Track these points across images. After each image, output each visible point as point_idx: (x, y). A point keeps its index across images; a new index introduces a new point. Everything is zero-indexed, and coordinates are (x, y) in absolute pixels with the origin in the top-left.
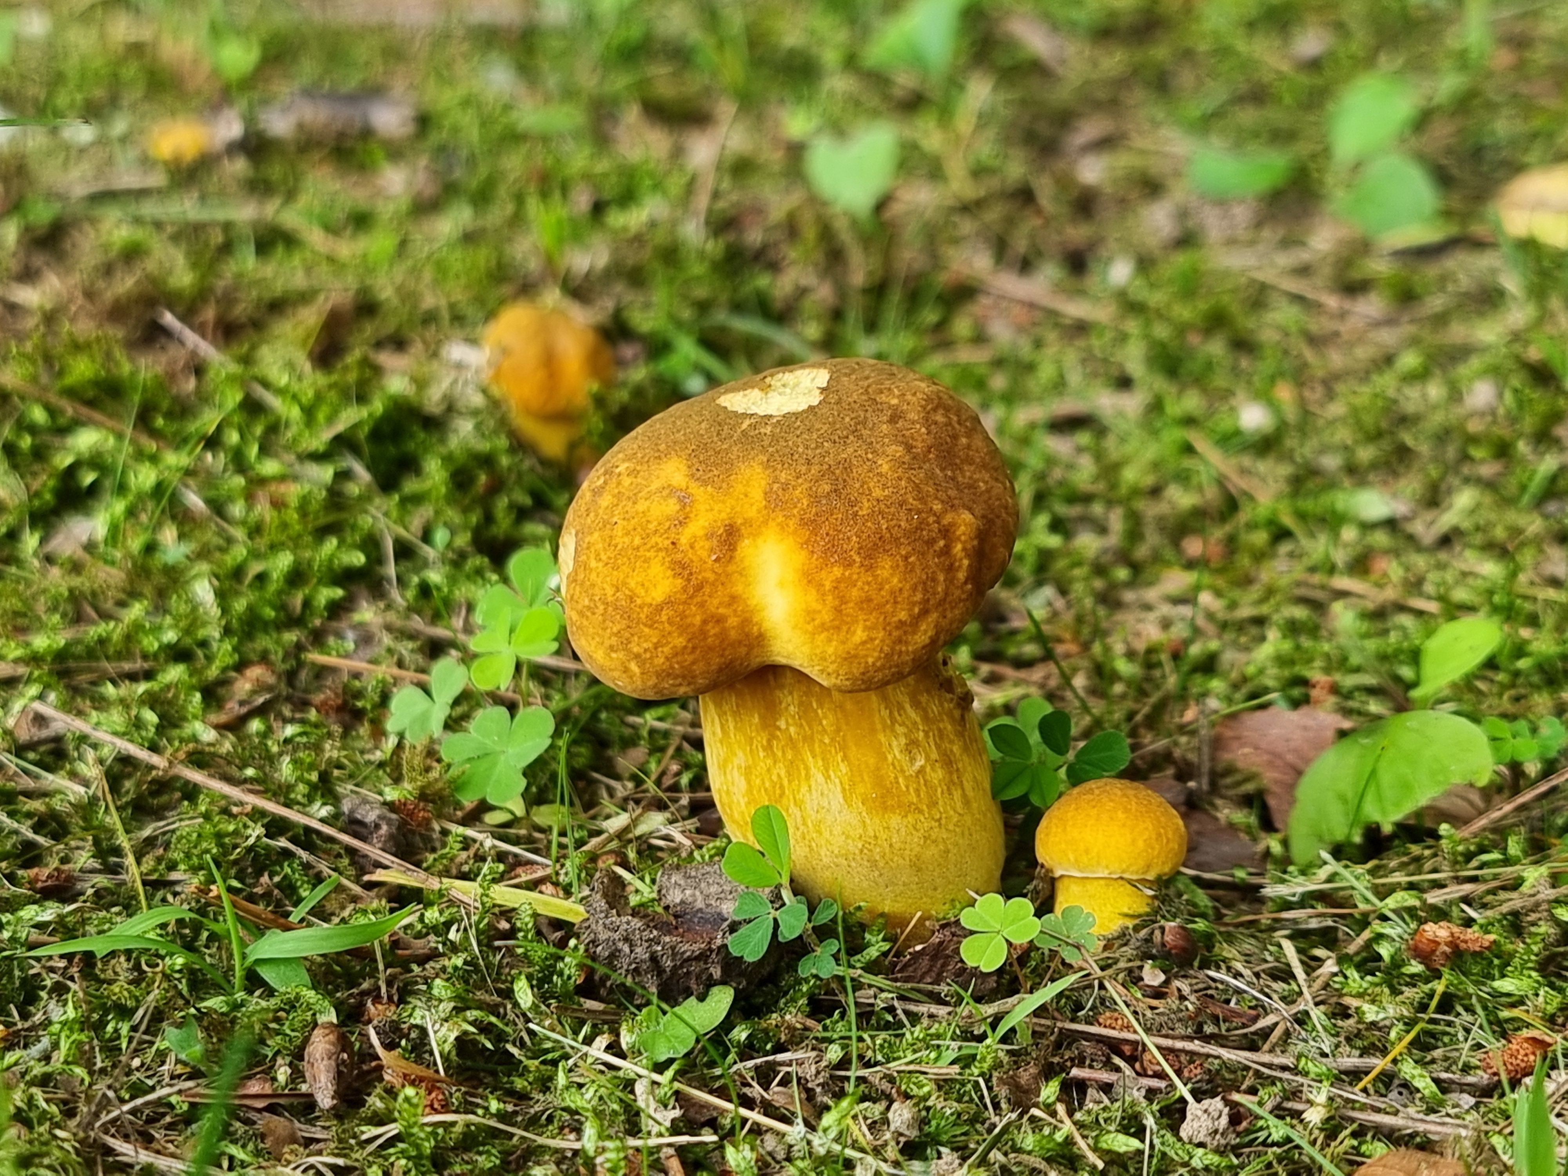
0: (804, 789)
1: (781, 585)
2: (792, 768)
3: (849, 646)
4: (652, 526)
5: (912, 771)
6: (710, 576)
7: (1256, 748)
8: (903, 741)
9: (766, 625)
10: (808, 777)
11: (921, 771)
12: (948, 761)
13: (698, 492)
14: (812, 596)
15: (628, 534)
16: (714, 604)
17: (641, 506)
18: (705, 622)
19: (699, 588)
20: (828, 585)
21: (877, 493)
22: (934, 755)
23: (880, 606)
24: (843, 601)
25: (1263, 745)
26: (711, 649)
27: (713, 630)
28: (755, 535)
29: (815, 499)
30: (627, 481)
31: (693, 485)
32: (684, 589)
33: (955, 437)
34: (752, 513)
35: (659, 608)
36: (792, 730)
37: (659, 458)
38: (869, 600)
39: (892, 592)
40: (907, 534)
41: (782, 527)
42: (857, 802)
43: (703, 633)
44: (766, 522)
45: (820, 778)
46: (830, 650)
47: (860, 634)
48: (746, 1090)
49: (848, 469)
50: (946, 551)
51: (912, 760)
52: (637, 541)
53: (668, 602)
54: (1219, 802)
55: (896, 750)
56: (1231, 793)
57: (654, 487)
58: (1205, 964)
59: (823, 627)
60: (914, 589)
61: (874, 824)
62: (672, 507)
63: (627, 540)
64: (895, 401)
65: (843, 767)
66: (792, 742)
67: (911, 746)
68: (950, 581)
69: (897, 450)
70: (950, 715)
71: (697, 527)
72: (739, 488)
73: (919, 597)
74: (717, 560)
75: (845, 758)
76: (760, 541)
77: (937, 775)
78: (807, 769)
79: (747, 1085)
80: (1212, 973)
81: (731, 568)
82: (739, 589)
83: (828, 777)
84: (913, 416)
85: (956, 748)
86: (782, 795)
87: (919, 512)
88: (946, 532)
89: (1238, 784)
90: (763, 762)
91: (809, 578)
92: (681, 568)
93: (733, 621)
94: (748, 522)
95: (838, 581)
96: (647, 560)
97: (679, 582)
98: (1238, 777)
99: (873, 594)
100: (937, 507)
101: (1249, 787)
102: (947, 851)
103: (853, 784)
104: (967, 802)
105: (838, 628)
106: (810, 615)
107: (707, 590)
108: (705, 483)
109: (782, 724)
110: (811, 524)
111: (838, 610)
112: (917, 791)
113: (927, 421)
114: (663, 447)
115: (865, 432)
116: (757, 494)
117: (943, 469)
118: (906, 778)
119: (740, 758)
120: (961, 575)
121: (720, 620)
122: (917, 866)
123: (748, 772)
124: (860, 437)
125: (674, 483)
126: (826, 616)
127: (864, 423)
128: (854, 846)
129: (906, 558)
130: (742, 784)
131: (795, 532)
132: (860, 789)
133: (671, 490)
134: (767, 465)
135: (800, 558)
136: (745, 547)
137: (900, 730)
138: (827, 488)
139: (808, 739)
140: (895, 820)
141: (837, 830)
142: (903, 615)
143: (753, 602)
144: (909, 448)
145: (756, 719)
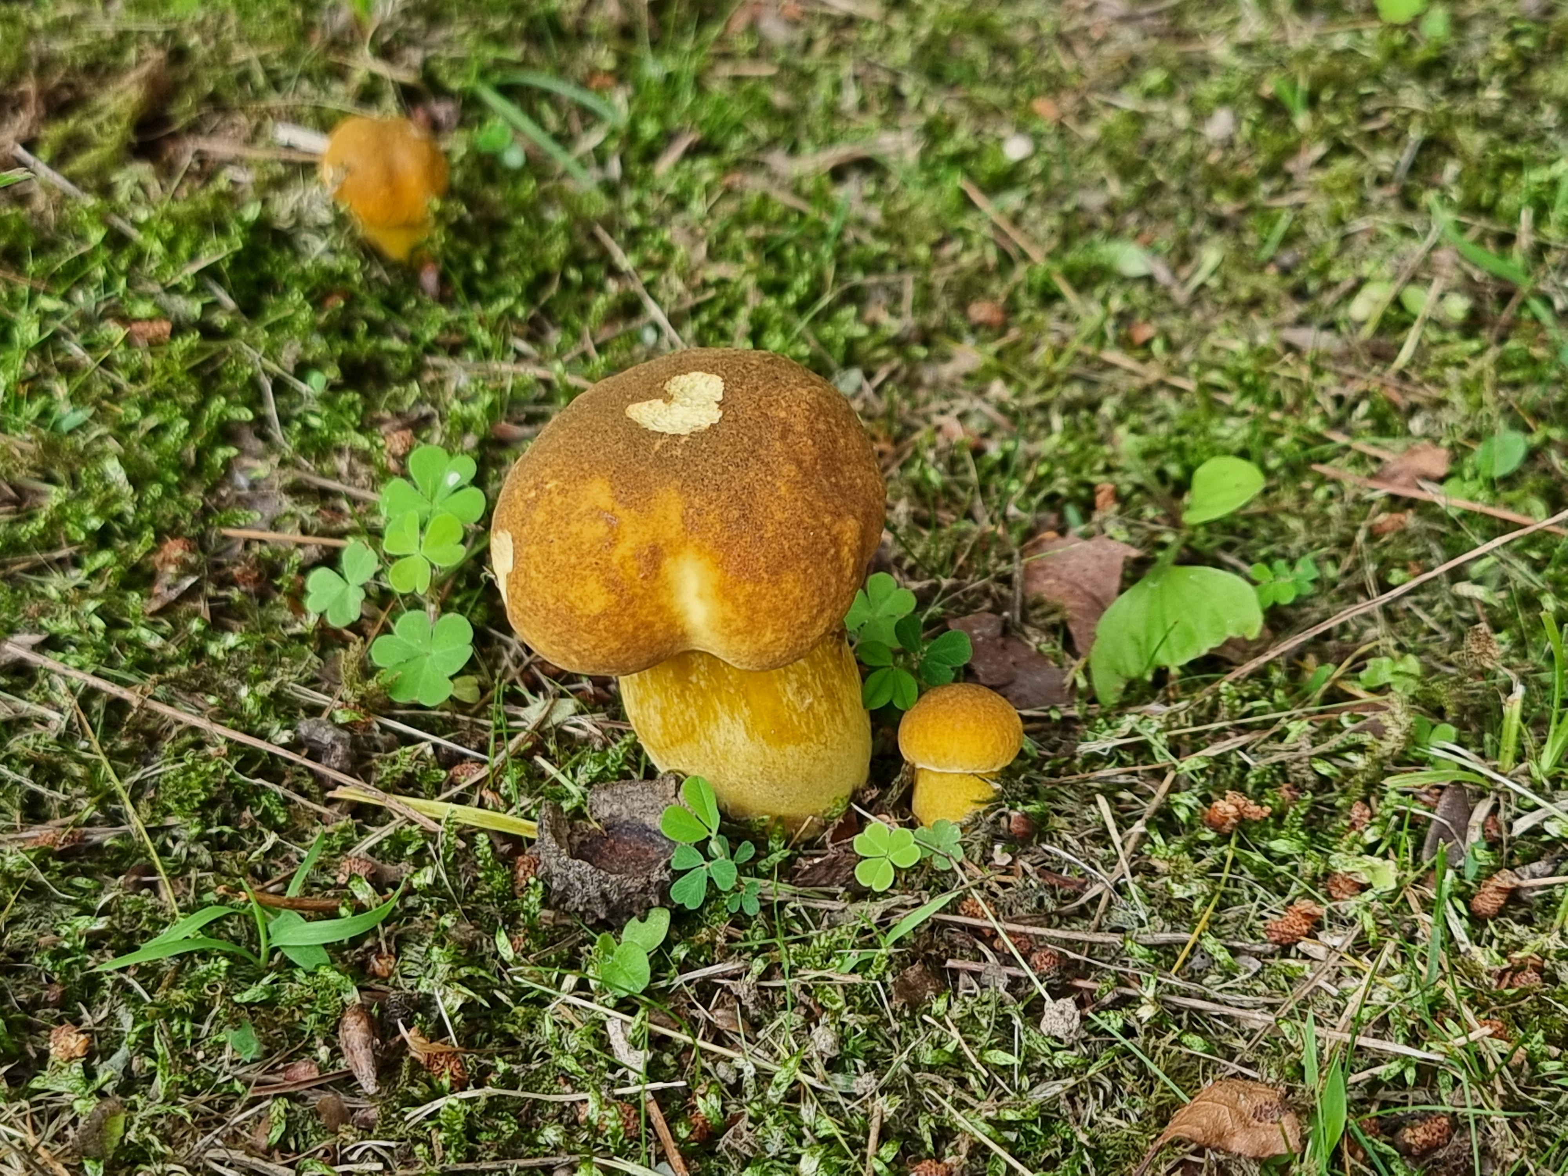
0: (713, 727)
1: (700, 596)
2: (702, 713)
3: (761, 644)
4: (586, 547)
5: (802, 709)
6: (640, 592)
7: (1059, 579)
8: (795, 685)
9: (687, 627)
10: (716, 718)
11: (811, 707)
12: (831, 694)
13: (625, 515)
14: (728, 608)
15: (564, 552)
16: (643, 614)
17: (575, 528)
18: (636, 629)
19: (631, 601)
20: (741, 599)
21: (779, 516)
22: (820, 692)
23: (785, 614)
24: (754, 611)
25: (1064, 574)
26: (642, 649)
27: (643, 634)
28: (676, 554)
29: (727, 523)
30: (558, 500)
31: (618, 507)
32: (618, 603)
33: (835, 441)
34: (672, 534)
35: (597, 619)
36: (703, 683)
37: (583, 477)
38: (776, 609)
39: (795, 601)
40: (805, 550)
41: (699, 548)
42: (758, 737)
43: (635, 637)
44: (684, 543)
45: (727, 720)
46: (744, 648)
47: (769, 636)
48: (693, 1012)
49: (752, 494)
50: (837, 556)
51: (803, 699)
52: (573, 560)
53: (604, 614)
54: (1029, 630)
55: (789, 693)
56: (1041, 622)
57: (584, 507)
58: (1042, 840)
59: (738, 632)
60: (813, 595)
61: (772, 753)
62: (601, 529)
63: (563, 558)
64: (783, 414)
65: (747, 712)
66: (701, 692)
67: (802, 686)
68: (840, 580)
69: (790, 469)
70: (832, 656)
71: (624, 549)
72: (659, 511)
73: (817, 600)
74: (645, 578)
75: (748, 704)
76: (680, 558)
77: (822, 708)
78: (715, 712)
79: (692, 1006)
80: (1047, 847)
81: (657, 584)
82: (664, 600)
83: (733, 719)
84: (799, 428)
85: (836, 682)
86: (694, 731)
87: (814, 529)
88: (835, 541)
89: (1045, 615)
90: (677, 706)
91: (724, 593)
92: (613, 585)
93: (659, 626)
94: (669, 543)
95: (750, 595)
96: (583, 578)
97: (613, 597)
98: (1046, 609)
99: (779, 604)
100: (827, 519)
101: (1055, 618)
102: (831, 765)
103: (754, 723)
104: (846, 723)
105: (751, 633)
106: (727, 622)
107: (637, 602)
108: (628, 506)
109: (694, 679)
110: (724, 546)
111: (751, 619)
112: (808, 724)
113: (812, 432)
114: (586, 466)
115: (762, 452)
116: (675, 517)
117: (828, 477)
118: (799, 715)
119: (656, 700)
120: (848, 573)
121: (649, 626)
122: (808, 779)
123: (663, 712)
124: (758, 458)
125: (601, 504)
126: (740, 623)
127: (759, 442)
128: (756, 770)
129: (805, 571)
130: (658, 719)
131: (710, 553)
132: (761, 727)
133: (597, 513)
134: (681, 490)
135: (715, 576)
136: (668, 564)
137: (792, 677)
138: (736, 513)
139: (716, 690)
140: (790, 749)
141: (741, 758)
142: (804, 618)
143: (676, 610)
144: (799, 463)
145: (671, 674)
